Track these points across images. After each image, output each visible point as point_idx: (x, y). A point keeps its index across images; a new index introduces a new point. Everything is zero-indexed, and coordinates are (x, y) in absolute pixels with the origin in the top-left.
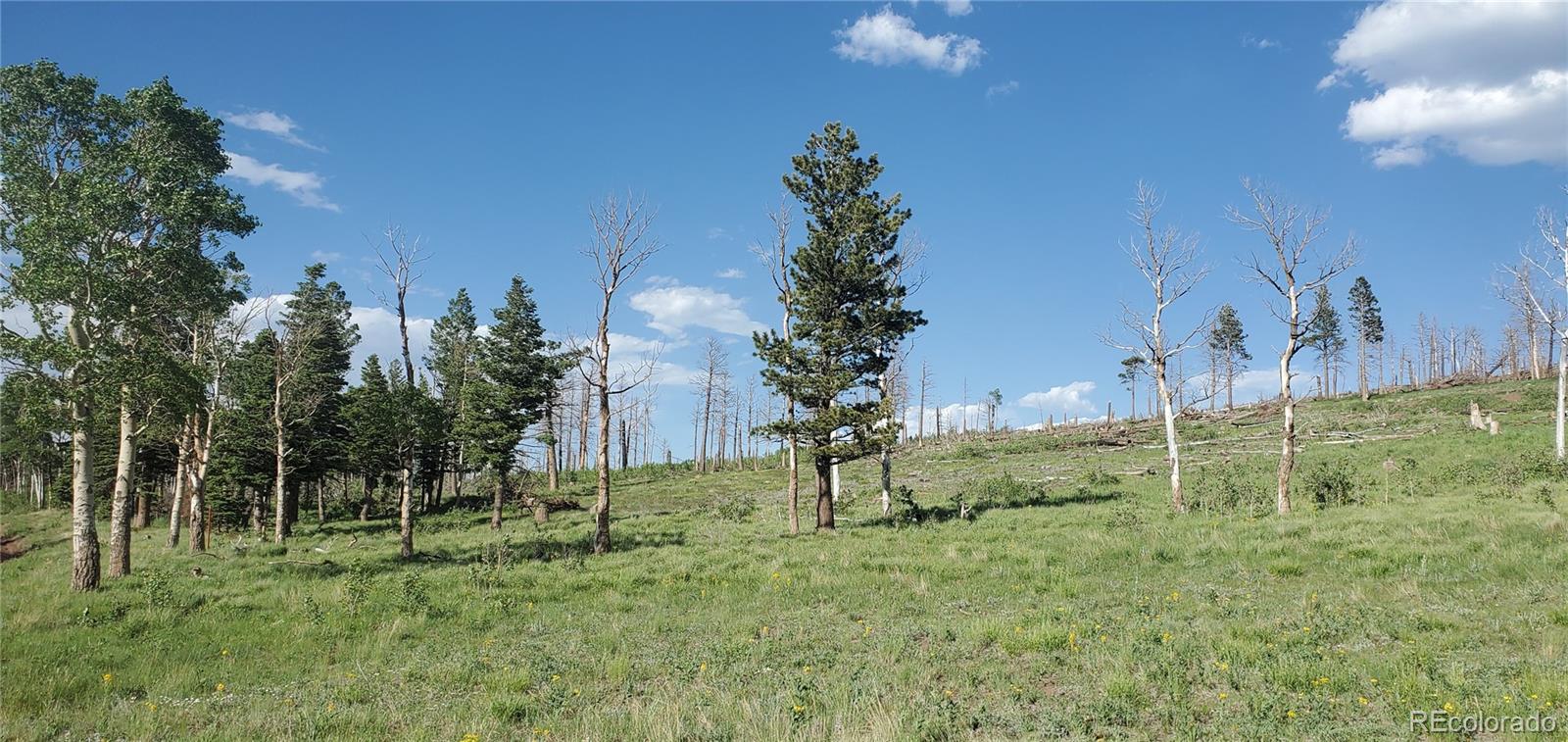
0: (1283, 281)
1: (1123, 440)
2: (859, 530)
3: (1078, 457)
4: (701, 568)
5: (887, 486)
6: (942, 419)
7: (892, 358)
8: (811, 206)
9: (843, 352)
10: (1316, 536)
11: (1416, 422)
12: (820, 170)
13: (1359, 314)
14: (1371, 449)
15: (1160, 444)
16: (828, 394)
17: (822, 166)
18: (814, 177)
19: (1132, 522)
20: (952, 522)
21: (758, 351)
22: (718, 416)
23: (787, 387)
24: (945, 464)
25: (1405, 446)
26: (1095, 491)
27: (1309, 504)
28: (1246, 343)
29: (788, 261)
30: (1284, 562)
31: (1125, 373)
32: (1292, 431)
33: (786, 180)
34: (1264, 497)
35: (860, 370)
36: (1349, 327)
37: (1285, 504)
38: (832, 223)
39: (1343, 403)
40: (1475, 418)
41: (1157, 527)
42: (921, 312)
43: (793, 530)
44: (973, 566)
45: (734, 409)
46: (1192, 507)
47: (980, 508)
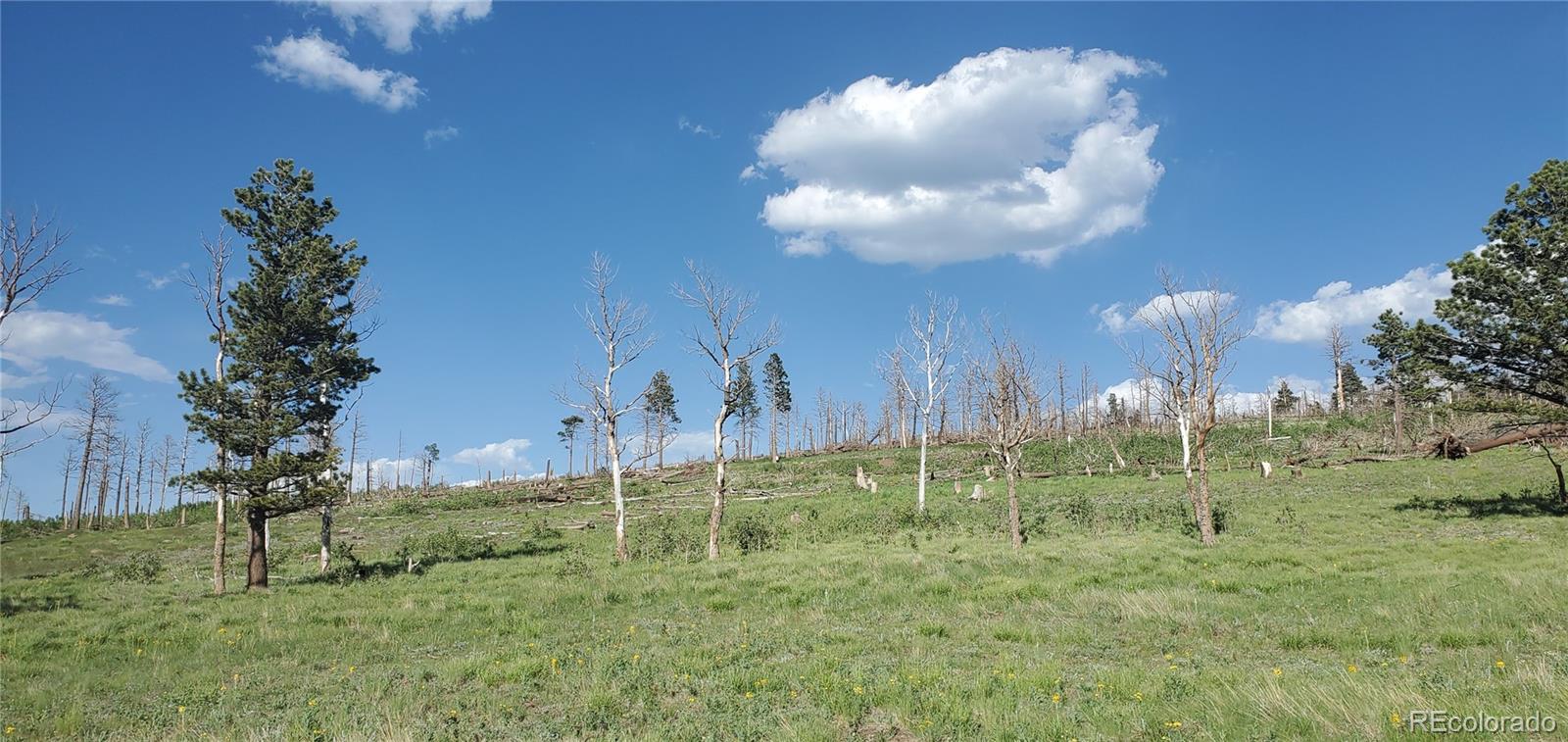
0: (719, 353)
1: (562, 497)
2: (299, 588)
3: (518, 513)
4: (120, 629)
5: (327, 542)
6: (372, 474)
7: (340, 407)
8: (255, 241)
9: (287, 397)
10: (742, 576)
11: (816, 482)
12: (268, 205)
13: (772, 386)
14: (781, 505)
15: (597, 500)
16: (267, 441)
17: (271, 202)
18: (260, 211)
19: (581, 570)
20: (399, 577)
21: (184, 392)
22: (99, 466)
23: (219, 433)
24: (379, 521)
25: (808, 503)
26: (540, 544)
27: (734, 550)
28: (676, 407)
29: (225, 296)
30: (718, 598)
31: (564, 431)
32: (723, 486)
33: (226, 213)
34: (697, 546)
35: (305, 417)
36: (764, 398)
37: (716, 551)
38: (280, 260)
39: (758, 465)
40: (860, 479)
41: (605, 574)
42: (372, 359)
43: (218, 590)
44: (434, 615)
45: (120, 458)
46: (634, 555)
47: (427, 563)
